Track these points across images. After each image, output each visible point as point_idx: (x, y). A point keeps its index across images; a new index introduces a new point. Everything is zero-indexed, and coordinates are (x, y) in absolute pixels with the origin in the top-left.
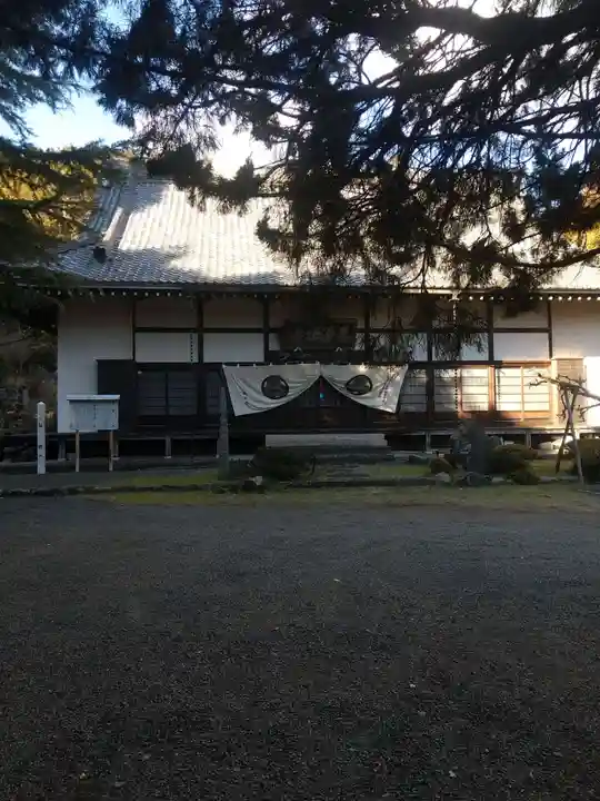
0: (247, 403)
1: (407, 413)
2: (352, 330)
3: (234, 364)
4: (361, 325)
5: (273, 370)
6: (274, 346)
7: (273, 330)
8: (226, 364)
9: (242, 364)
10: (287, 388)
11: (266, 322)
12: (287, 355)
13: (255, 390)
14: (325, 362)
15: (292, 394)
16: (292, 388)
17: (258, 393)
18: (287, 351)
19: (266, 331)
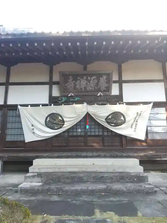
0: (34, 133)
1: (153, 140)
2: (109, 82)
3: (26, 106)
4: (115, 78)
5: (54, 109)
6: (56, 93)
7: (55, 83)
8: (21, 105)
9: (32, 105)
10: (63, 121)
11: (51, 77)
12: (64, 99)
13: (40, 123)
14: (90, 103)
15: (67, 126)
16: (67, 121)
17: (43, 125)
18: (64, 96)
19: (51, 83)
